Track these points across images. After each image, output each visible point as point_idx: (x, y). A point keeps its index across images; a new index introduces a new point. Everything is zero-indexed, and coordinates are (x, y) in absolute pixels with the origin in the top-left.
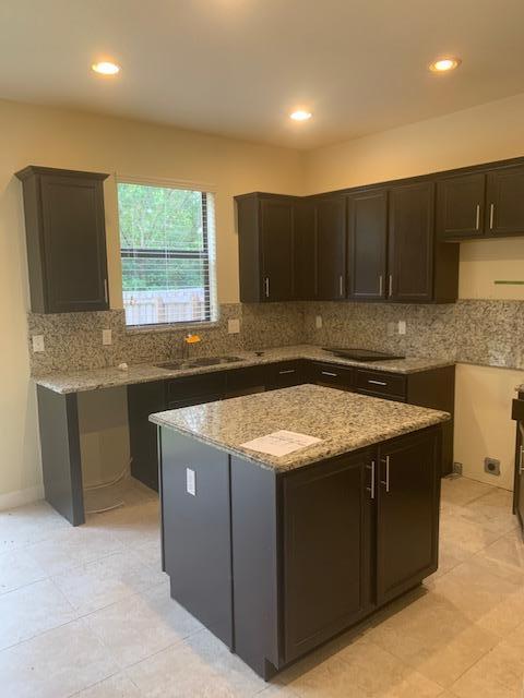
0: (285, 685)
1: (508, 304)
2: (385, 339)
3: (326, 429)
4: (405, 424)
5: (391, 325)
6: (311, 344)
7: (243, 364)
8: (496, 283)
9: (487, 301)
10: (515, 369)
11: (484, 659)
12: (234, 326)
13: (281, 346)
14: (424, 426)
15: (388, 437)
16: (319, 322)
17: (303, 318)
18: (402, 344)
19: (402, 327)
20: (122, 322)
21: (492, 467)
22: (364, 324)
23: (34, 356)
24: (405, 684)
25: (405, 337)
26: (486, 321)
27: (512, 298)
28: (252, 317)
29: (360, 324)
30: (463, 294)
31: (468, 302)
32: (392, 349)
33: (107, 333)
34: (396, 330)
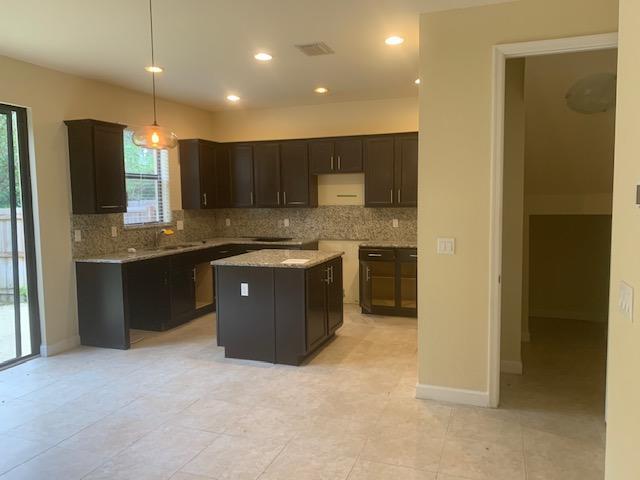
1: (344, 207)
2: (276, 230)
5: (280, 222)
7: (193, 248)
8: (338, 196)
9: (335, 206)
10: (349, 240)
12: (180, 225)
16: (228, 222)
17: (216, 220)
18: (287, 232)
19: (287, 222)
20: (122, 222)
22: (261, 222)
23: (75, 244)
25: (289, 228)
26: (334, 216)
27: (346, 204)
28: (189, 220)
29: (259, 222)
30: (320, 203)
31: (324, 207)
32: (281, 236)
33: (114, 229)
34: (283, 224)
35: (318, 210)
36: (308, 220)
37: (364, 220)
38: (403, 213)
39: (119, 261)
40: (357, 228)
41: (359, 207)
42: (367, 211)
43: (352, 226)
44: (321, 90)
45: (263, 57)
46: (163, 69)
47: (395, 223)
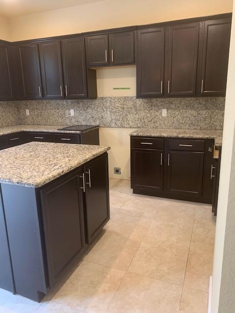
0: (50, 300)
1: (120, 98)
2: (64, 118)
3: (55, 161)
4: (93, 153)
5: (67, 111)
6: (24, 124)
8: (114, 89)
9: (111, 98)
10: (124, 127)
11: (137, 252)
13: (8, 126)
14: (102, 153)
15: (88, 160)
16: (28, 112)
17: (18, 110)
18: (73, 120)
19: (72, 112)
21: (117, 171)
22: (52, 112)
24: (108, 276)
25: (74, 117)
26: (111, 107)
27: (121, 96)
29: (51, 112)
30: (99, 95)
31: (102, 98)
34: (69, 114)
35: (97, 102)
36: (89, 110)
37: (136, 110)
38: (172, 103)
40: (130, 117)
41: (132, 98)
42: (139, 102)
43: (127, 115)
47: (164, 112)
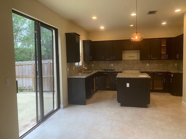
8: (129, 57)
9: (128, 60)
16: (93, 65)
18: (112, 68)
22: (104, 65)
26: (128, 63)
30: (123, 59)
31: (125, 60)
32: (110, 69)
33: (74, 67)
34: (111, 65)
35: (122, 61)
36: (119, 64)
37: (137, 64)
38: (150, 62)
39: (85, 77)
41: (136, 60)
43: (134, 66)
44: (132, 26)
45: (134, 14)
46: (97, 17)
